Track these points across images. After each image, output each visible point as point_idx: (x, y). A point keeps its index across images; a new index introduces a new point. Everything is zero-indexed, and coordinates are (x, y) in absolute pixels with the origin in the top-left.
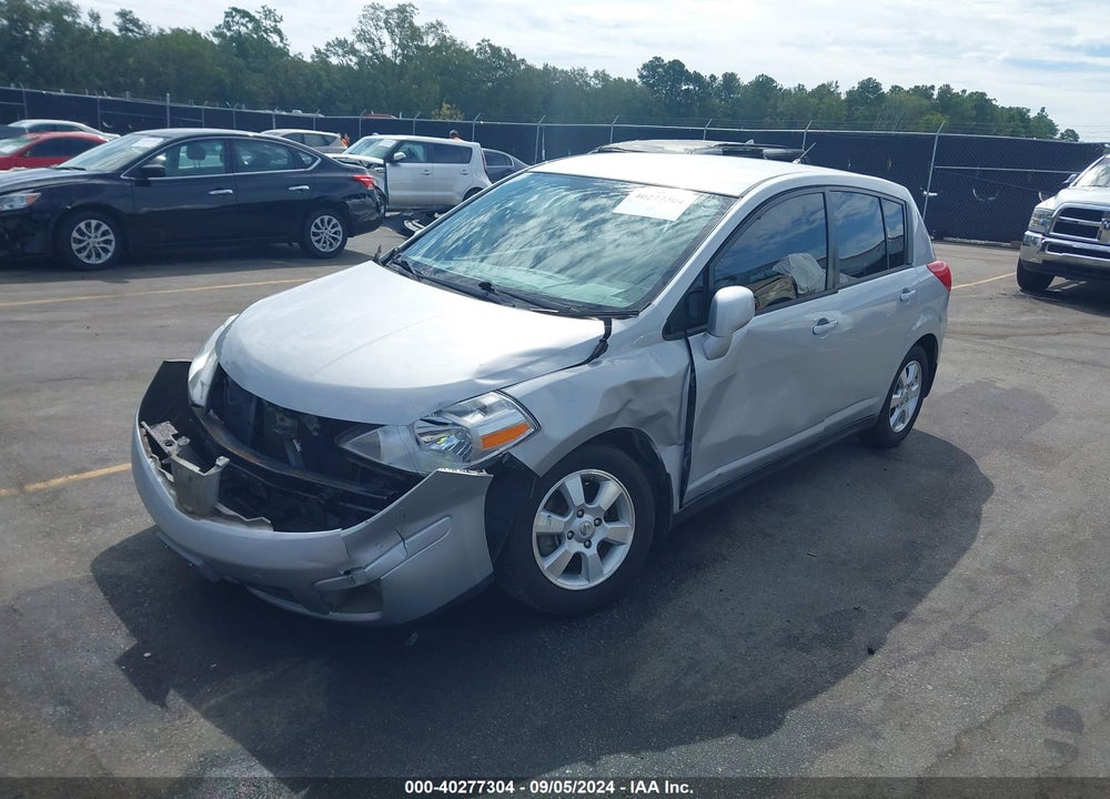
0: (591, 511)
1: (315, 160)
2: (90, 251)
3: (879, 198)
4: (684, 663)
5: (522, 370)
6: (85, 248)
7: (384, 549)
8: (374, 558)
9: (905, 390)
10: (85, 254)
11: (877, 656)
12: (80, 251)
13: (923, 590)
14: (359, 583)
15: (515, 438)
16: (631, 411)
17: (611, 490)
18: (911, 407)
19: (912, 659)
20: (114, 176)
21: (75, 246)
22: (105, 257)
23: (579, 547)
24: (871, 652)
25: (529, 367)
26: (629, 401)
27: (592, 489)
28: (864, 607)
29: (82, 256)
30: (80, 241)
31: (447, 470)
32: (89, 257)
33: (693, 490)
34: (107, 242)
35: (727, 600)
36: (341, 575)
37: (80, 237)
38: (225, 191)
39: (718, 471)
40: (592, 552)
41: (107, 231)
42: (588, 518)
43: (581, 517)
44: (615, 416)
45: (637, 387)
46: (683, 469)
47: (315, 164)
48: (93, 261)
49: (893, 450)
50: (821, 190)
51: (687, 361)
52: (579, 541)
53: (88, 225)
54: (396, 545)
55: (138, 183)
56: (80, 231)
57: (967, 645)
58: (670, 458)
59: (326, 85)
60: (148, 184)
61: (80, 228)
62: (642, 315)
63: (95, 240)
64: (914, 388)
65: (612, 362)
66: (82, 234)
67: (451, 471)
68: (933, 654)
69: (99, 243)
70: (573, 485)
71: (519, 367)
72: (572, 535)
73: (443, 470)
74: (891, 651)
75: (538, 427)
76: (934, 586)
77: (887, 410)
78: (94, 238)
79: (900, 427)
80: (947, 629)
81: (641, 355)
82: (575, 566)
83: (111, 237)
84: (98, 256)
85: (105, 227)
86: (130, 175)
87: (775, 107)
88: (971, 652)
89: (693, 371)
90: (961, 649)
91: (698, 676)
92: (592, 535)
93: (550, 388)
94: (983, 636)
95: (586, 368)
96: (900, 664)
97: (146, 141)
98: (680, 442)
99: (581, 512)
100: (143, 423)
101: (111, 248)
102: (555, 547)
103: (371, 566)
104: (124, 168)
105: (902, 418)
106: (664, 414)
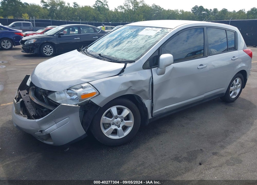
0: (120, 117)
1: (99, 31)
2: (47, 53)
3: (226, 30)
4: (140, 163)
5: (96, 77)
6: (46, 52)
7: (50, 126)
8: (47, 128)
9: (235, 86)
10: (46, 53)
11: (202, 166)
12: (45, 52)
13: (225, 145)
14: (44, 134)
15: (92, 96)
16: (132, 89)
17: (126, 112)
18: (238, 91)
19: (213, 167)
20: (53, 35)
21: (44, 51)
22: (51, 54)
23: (116, 127)
24: (200, 164)
25: (98, 76)
26: (131, 87)
27: (120, 111)
28: (204, 150)
29: (46, 54)
30: (45, 50)
31: (65, 104)
32: (47, 54)
33: (156, 113)
34: (51, 50)
35: (162, 144)
36: (38, 132)
37: (45, 49)
38: (77, 38)
39: (165, 107)
40: (120, 129)
41: (51, 48)
42: (119, 119)
43: (116, 119)
44: (127, 90)
45: (133, 82)
46: (152, 106)
47: (99, 32)
48: (48, 55)
49: (231, 103)
50: (203, 27)
51: (151, 75)
52: (116, 125)
53: (47, 47)
54: (54, 125)
55: (59, 37)
56: (45, 48)
57: (234, 165)
58: (147, 103)
59: (117, 16)
60: (60, 37)
61: (45, 47)
62: (136, 62)
63: (48, 50)
64: (239, 86)
65: (125, 75)
66: (46, 49)
67: (66, 105)
68: (221, 166)
69: (49, 51)
70: (114, 110)
71: (95, 76)
72: (113, 124)
73: (64, 104)
74: (208, 165)
75: (99, 94)
76: (230, 145)
77: (228, 92)
78: (48, 49)
79: (234, 97)
80: (229, 159)
81: (135, 74)
82: (115, 132)
83: (52, 49)
84: (49, 54)
85: (51, 47)
86: (56, 35)
87: (227, 16)
88: (234, 167)
89: (152, 78)
90: (231, 166)
91: (143, 167)
92: (120, 124)
93: (104, 82)
94: (240, 162)
95: (117, 77)
96: (209, 169)
97: (61, 27)
98: (150, 99)
99: (116, 118)
100: (19, 90)
101: (52, 52)
102: (109, 127)
103: (47, 130)
104: (55, 34)
105: (234, 94)
106: (144, 91)
